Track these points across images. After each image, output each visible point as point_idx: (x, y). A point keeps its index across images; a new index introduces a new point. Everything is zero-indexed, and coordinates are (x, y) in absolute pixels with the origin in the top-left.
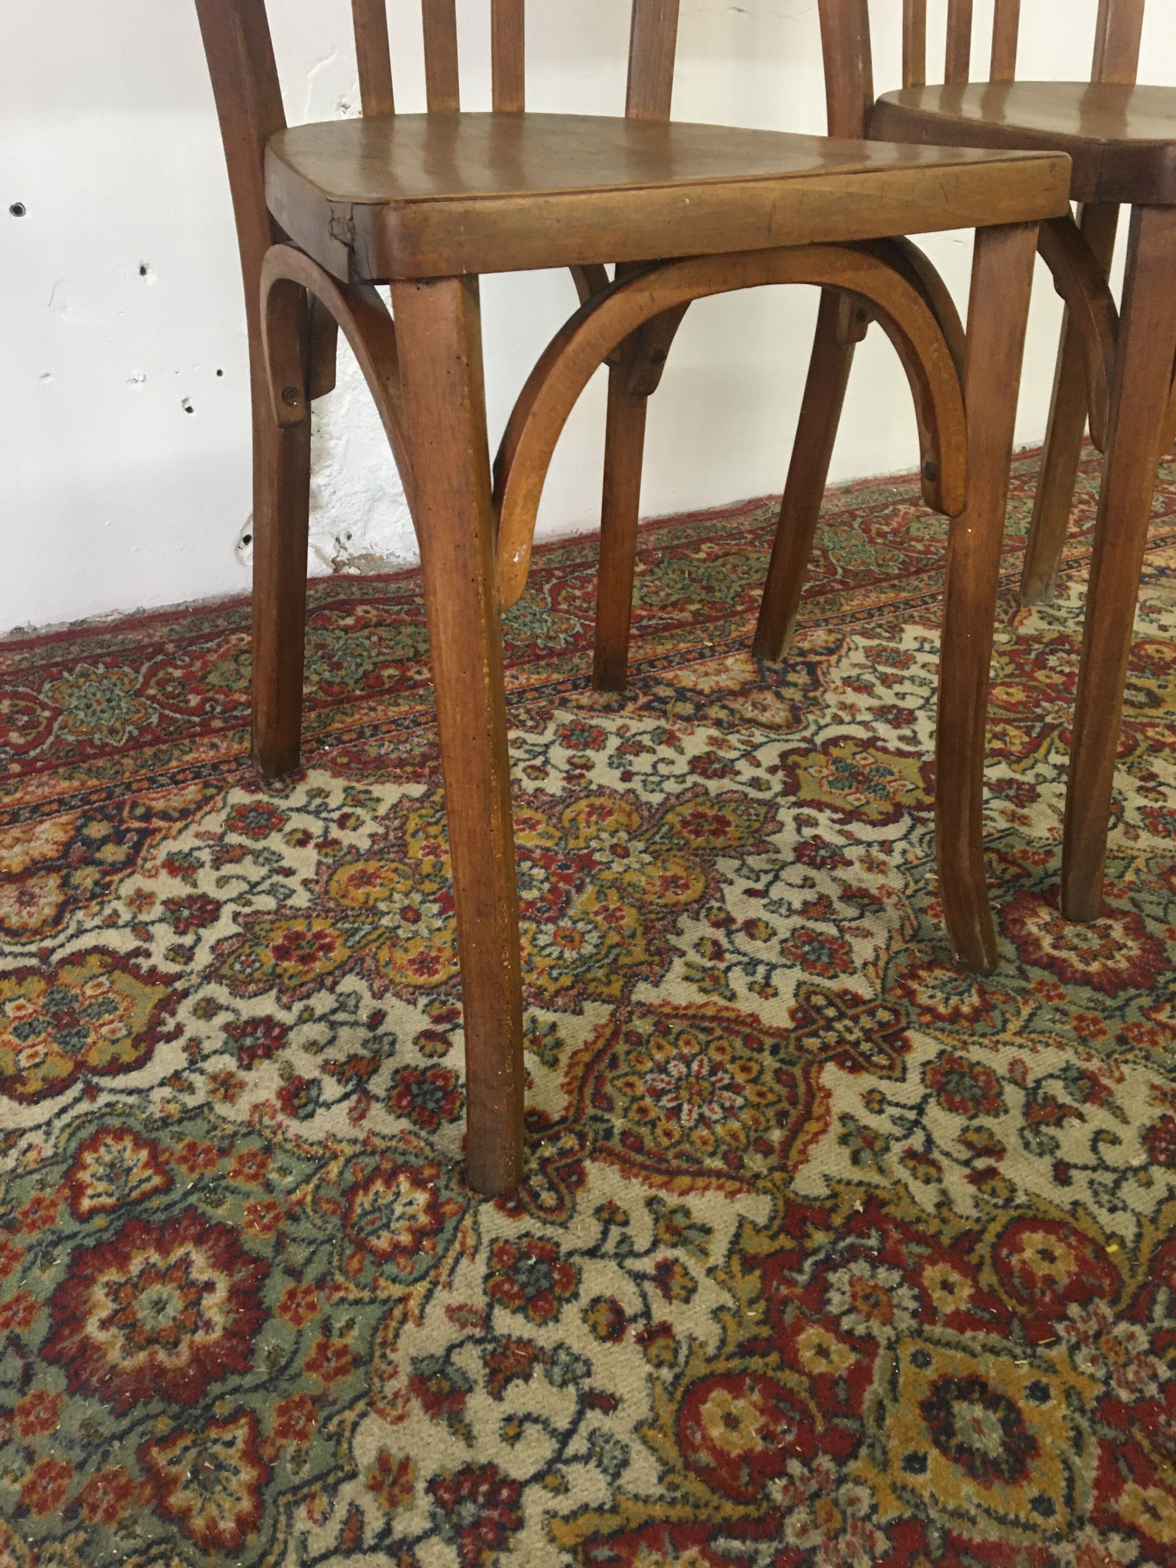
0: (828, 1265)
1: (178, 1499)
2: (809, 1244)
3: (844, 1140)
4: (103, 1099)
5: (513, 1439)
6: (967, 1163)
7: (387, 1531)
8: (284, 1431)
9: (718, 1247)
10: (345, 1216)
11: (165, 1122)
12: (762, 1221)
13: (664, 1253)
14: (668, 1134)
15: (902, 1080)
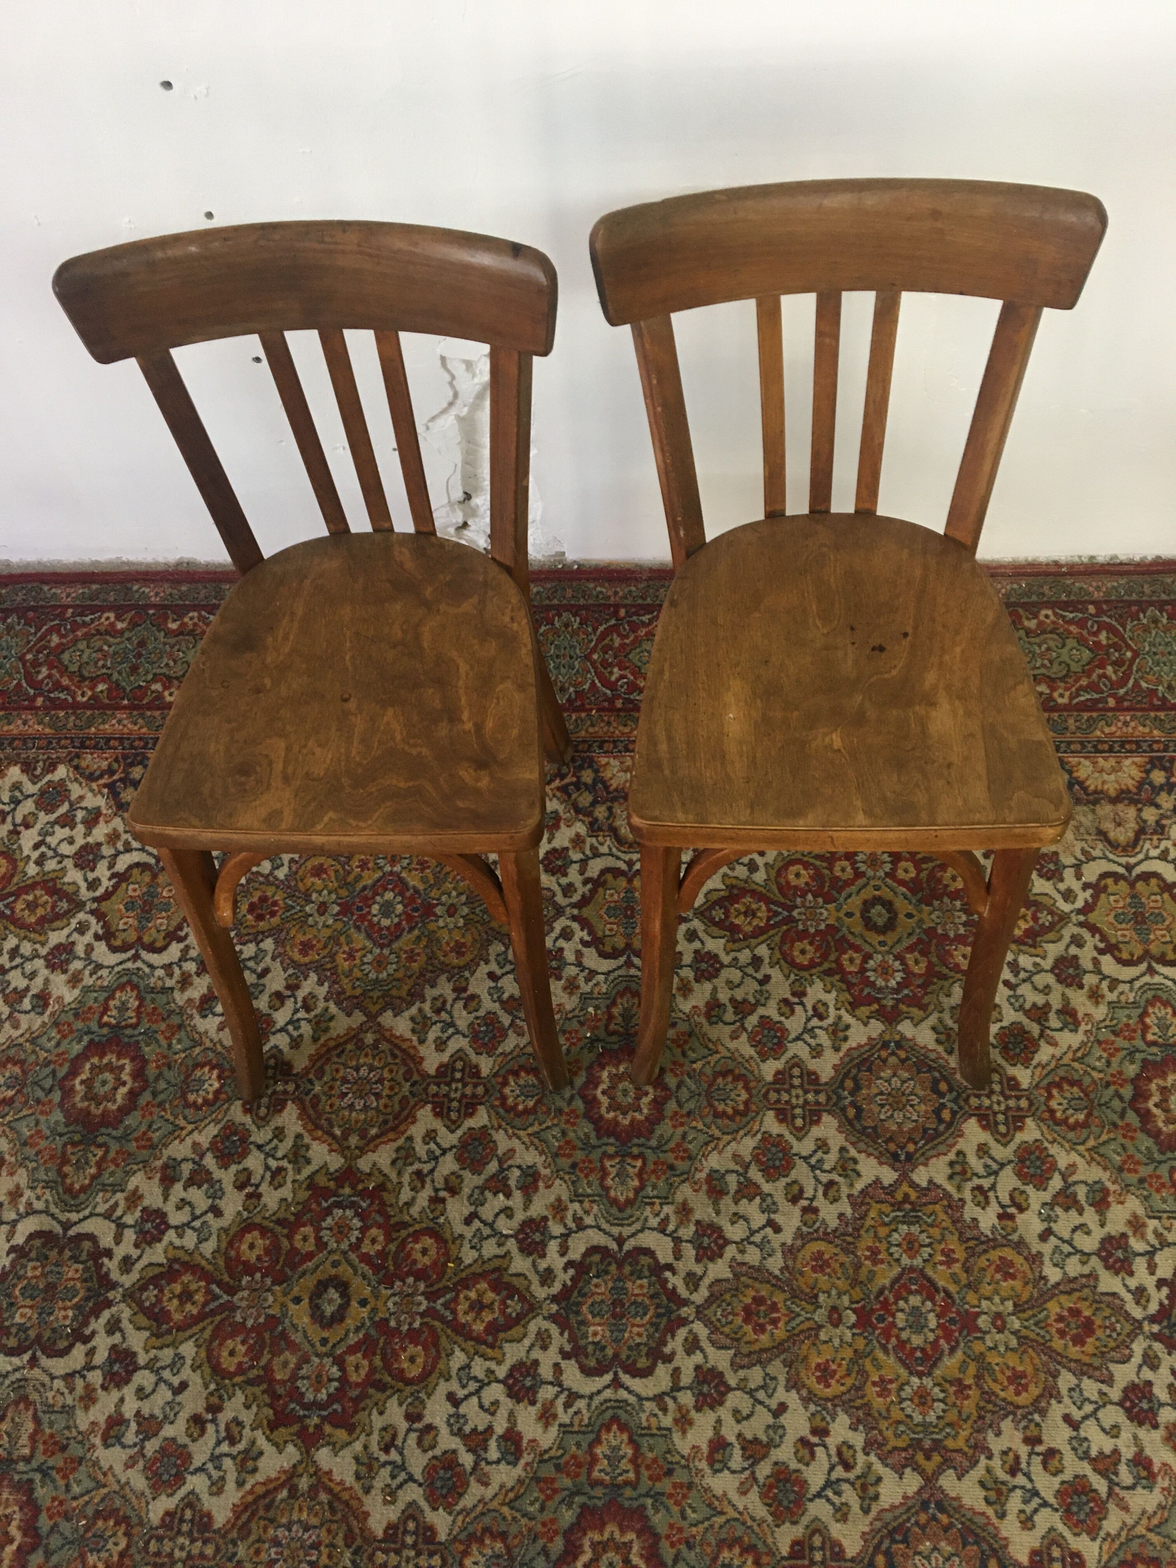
0: (338, 1205)
1: (67, 1169)
2: (341, 1191)
3: (398, 1150)
4: (139, 964)
5: (178, 1208)
6: (436, 1190)
7: (120, 1218)
8: (114, 1161)
9: (307, 1171)
10: (187, 1077)
11: (152, 990)
12: (332, 1170)
13: (285, 1163)
14: (331, 1106)
15: (452, 1132)
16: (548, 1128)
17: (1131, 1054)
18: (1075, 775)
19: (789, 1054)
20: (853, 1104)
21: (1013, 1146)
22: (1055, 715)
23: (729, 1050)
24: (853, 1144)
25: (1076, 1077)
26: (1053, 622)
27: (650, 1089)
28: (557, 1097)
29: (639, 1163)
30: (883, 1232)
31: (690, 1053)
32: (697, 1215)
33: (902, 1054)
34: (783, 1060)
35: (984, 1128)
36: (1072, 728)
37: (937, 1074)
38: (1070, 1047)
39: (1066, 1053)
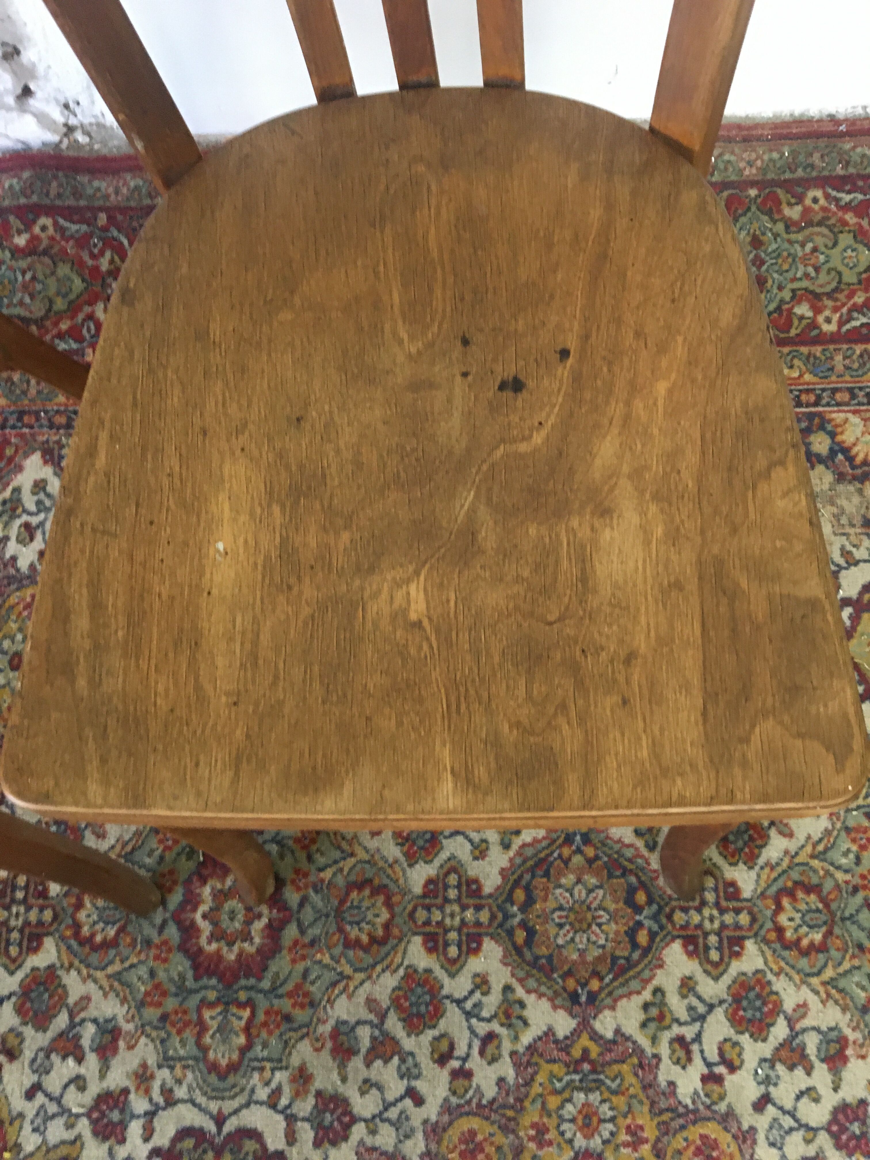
15: (12, 973)
16: (132, 966)
18: (839, 438)
19: (444, 855)
20: (524, 925)
21: (726, 980)
22: (817, 350)
23: (367, 850)
24: (520, 981)
25: (815, 880)
26: (824, 209)
27: (264, 909)
28: (145, 924)
29: (246, 1013)
30: (553, 1102)
31: (317, 856)
32: (318, 1084)
33: (590, 852)
34: (437, 863)
35: (690, 954)
36: (839, 368)
37: (633, 879)
38: (809, 837)
39: (803, 846)
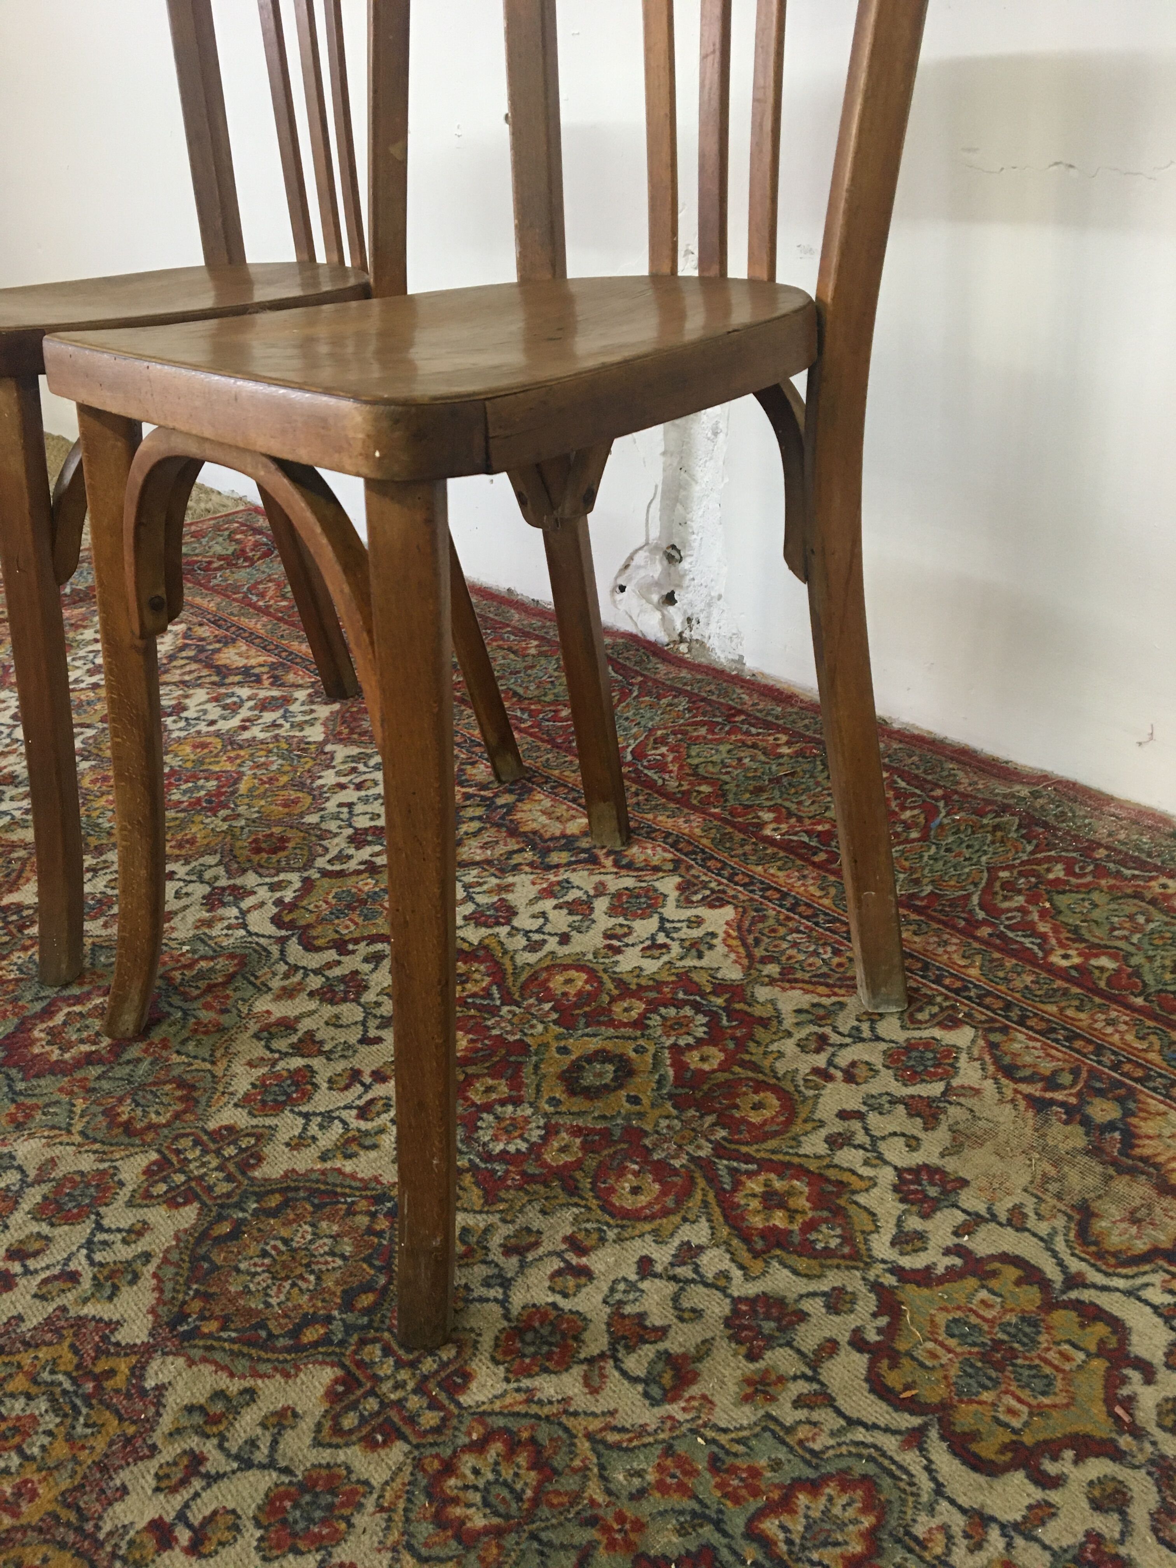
17: (699, 1518)
19: (270, 1121)
20: (240, 1223)
21: (325, 1456)
23: (227, 1069)
24: (165, 1261)
25: (558, 1461)
27: (105, 1043)
28: (34, 989)
31: (192, 1043)
34: (256, 1121)
35: (330, 1395)
38: (612, 1413)
39: (594, 1415)
